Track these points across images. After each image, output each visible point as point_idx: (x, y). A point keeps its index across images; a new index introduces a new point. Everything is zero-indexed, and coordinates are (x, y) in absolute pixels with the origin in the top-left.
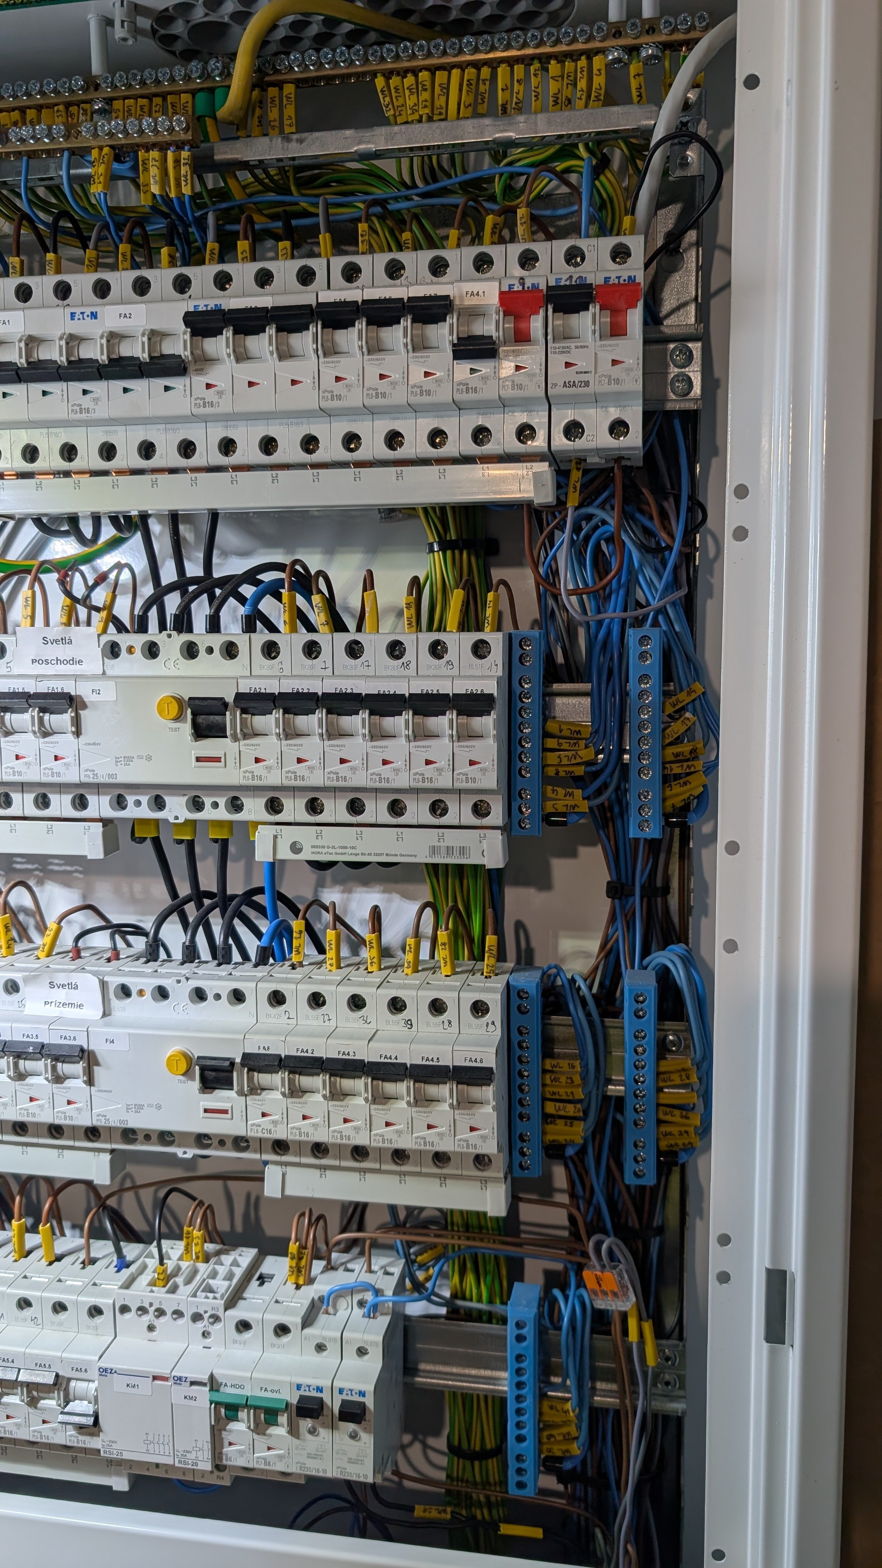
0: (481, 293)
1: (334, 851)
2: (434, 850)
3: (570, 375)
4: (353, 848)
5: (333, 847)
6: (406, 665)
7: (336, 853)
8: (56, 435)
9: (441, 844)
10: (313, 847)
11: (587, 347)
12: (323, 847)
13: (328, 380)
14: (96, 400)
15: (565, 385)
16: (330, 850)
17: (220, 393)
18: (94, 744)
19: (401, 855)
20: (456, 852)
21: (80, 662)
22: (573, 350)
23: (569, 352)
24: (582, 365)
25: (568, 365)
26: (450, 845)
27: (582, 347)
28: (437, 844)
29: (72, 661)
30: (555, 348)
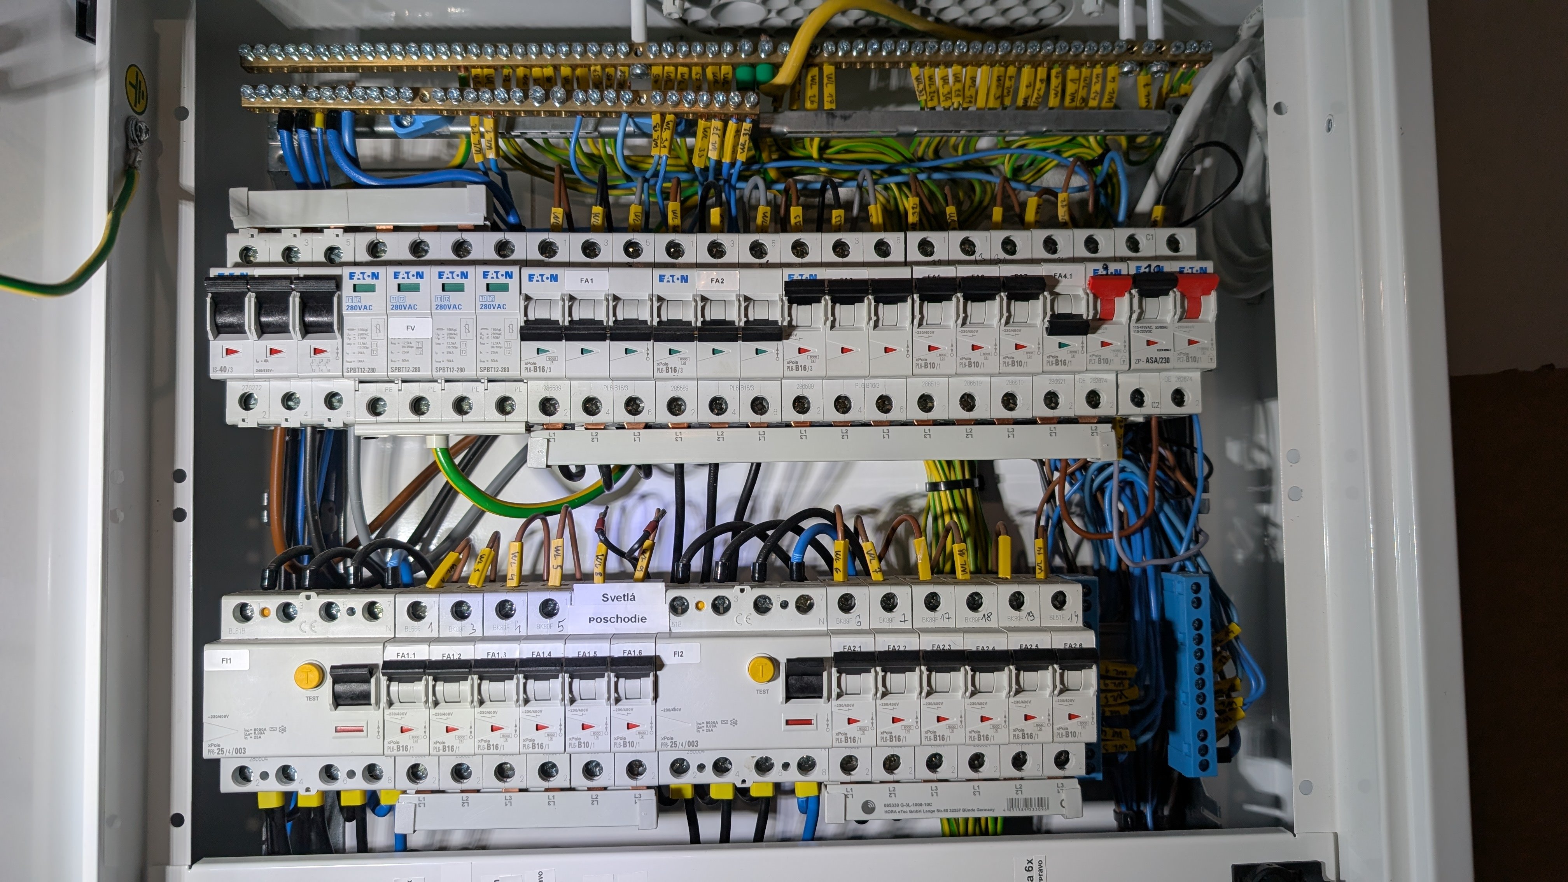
0: (1068, 276)
1: (908, 809)
2: (1012, 803)
3: (1152, 352)
4: (928, 805)
5: (908, 805)
6: (987, 617)
7: (911, 812)
8: (622, 388)
9: (1020, 796)
10: (886, 805)
11: (1166, 327)
12: (897, 805)
13: (921, 351)
14: (684, 360)
15: (1148, 361)
16: (905, 808)
17: (813, 358)
18: (674, 709)
19: (979, 810)
20: (1035, 804)
21: (643, 619)
22: (1154, 330)
23: (1150, 332)
24: (1163, 343)
25: (1149, 343)
26: (1028, 797)
27: (1162, 327)
28: (1015, 796)
29: (635, 619)
30: (1138, 327)
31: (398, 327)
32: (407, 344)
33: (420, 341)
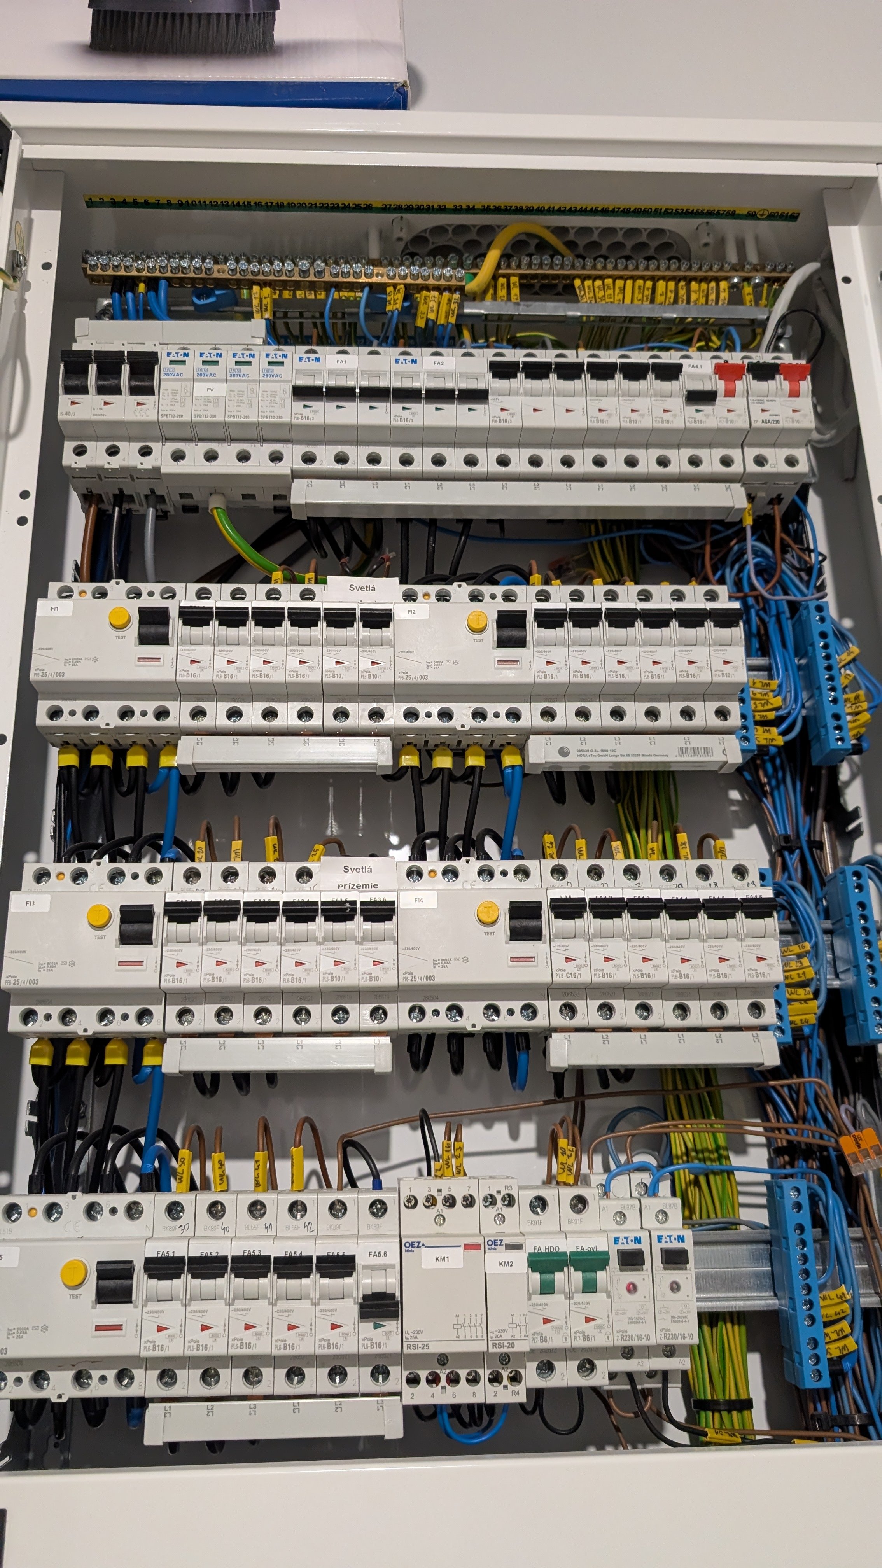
0: (699, 366)
2: (682, 751)
4: (613, 751)
5: (596, 751)
7: (599, 756)
9: (688, 746)
10: (579, 751)
11: (776, 401)
12: (588, 751)
14: (414, 411)
15: (763, 422)
16: (594, 753)
17: (512, 414)
19: (655, 756)
20: (702, 752)
23: (764, 403)
25: (763, 410)
26: (695, 746)
28: (684, 746)
30: (754, 400)
31: (200, 389)
32: (208, 400)
33: (217, 398)
